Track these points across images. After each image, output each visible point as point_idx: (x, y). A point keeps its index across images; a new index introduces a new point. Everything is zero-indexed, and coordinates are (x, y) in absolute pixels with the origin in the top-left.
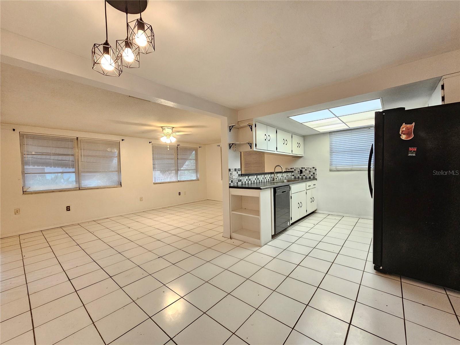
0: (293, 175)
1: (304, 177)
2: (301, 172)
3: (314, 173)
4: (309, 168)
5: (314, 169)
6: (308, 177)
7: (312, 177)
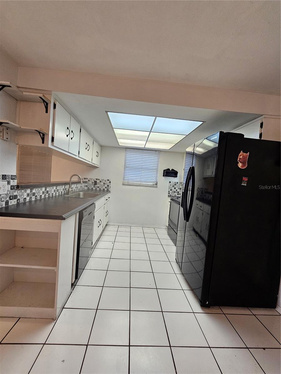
0: (87, 186)
1: (98, 189)
2: (95, 183)
3: (108, 186)
4: (103, 180)
5: (109, 181)
6: (102, 189)
7: (106, 189)
